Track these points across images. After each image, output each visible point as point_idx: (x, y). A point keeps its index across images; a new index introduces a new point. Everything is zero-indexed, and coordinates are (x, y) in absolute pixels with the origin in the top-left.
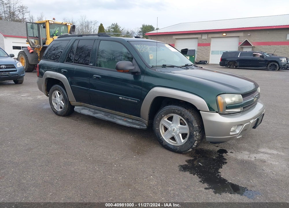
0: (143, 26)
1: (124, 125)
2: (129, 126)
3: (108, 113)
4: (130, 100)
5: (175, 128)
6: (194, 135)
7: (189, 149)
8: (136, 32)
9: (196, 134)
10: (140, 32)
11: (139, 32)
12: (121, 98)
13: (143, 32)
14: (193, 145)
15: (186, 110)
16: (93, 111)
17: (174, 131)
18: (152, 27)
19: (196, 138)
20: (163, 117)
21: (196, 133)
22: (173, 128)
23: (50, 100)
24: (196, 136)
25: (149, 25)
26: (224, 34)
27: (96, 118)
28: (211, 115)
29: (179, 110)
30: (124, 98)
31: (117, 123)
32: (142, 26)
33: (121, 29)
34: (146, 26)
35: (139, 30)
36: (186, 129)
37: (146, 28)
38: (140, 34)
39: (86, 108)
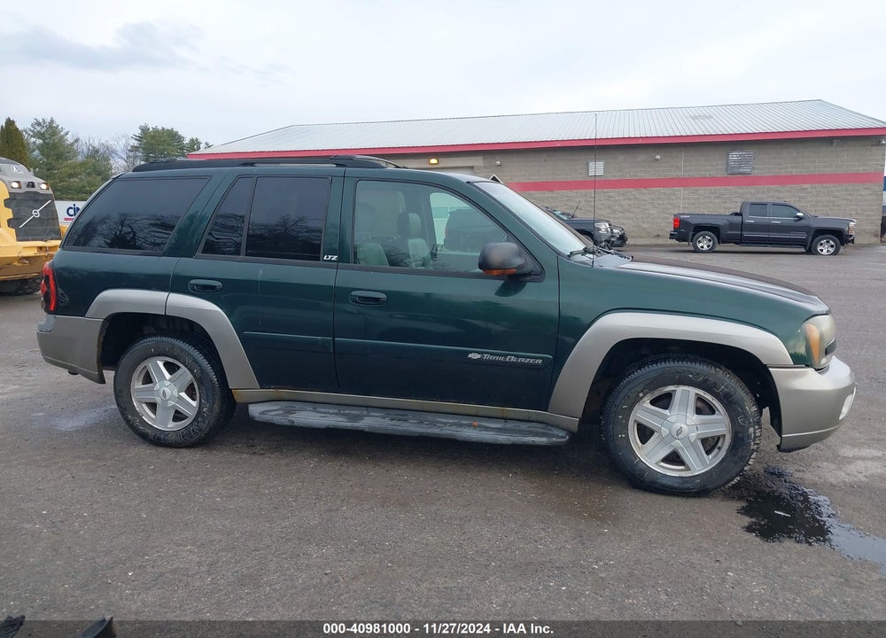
0: (144, 130)
1: (491, 441)
2: (510, 443)
3: (398, 412)
4: (513, 359)
5: (684, 426)
6: (749, 436)
7: (733, 480)
8: (118, 149)
9: (755, 433)
10: (134, 149)
11: (130, 151)
12: (473, 356)
13: (144, 149)
14: (747, 464)
15: (718, 370)
16: (331, 411)
17: (680, 436)
18: (176, 133)
19: (755, 444)
20: (642, 398)
21: (755, 430)
22: (678, 425)
23: (122, 394)
24: (755, 437)
25: (163, 129)
26: (434, 161)
27: (367, 433)
28: (797, 376)
29: (698, 374)
30: (486, 357)
31: (459, 439)
32: (139, 131)
33: (70, 139)
34: (156, 130)
35: (132, 144)
36: (719, 424)
37: (153, 137)
38: (136, 157)
39: (298, 405)
